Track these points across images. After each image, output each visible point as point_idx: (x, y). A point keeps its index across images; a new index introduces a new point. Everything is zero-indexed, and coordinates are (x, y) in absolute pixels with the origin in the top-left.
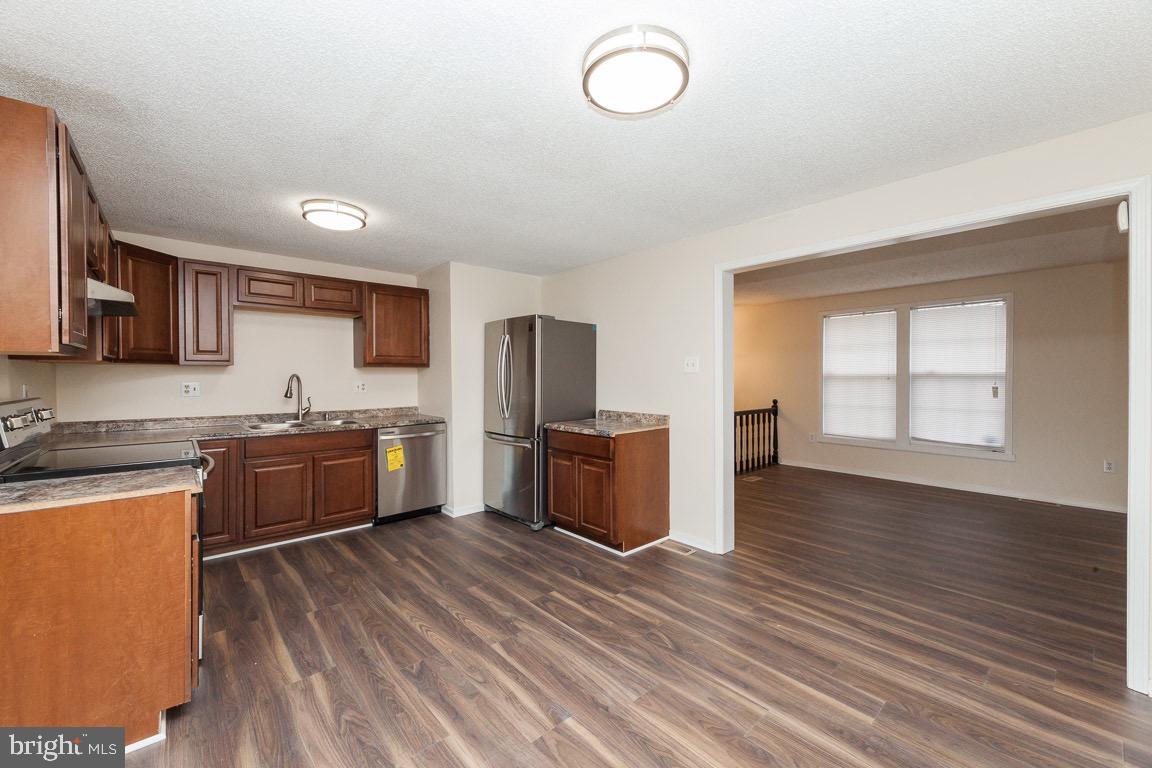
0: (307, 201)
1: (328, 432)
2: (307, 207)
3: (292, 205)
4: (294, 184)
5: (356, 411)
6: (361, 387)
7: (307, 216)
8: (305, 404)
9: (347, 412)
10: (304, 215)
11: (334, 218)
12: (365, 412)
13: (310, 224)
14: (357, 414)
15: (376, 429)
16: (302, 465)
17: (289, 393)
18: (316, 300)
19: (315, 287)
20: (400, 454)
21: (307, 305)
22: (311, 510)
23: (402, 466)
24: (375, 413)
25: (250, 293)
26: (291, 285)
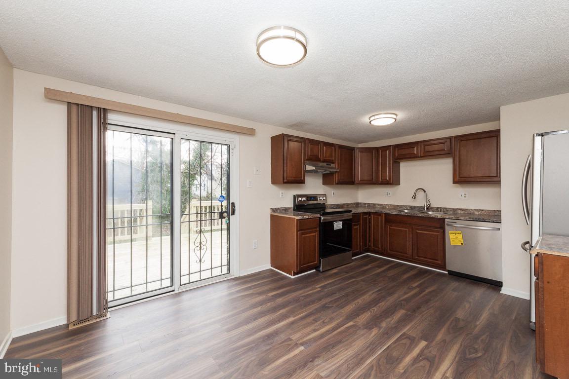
0: (370, 117)
1: (418, 216)
2: (372, 119)
3: (366, 119)
4: (366, 111)
5: (459, 209)
6: (464, 195)
7: (372, 123)
8: (428, 203)
9: (453, 209)
10: (370, 123)
11: (383, 120)
12: (465, 210)
13: (374, 126)
14: (459, 211)
15: (445, 219)
16: (407, 229)
17: (414, 197)
18: (425, 152)
19: (425, 146)
20: (460, 236)
21: (421, 155)
22: (411, 251)
23: (462, 244)
24: (472, 211)
25: (398, 155)
26: (414, 147)
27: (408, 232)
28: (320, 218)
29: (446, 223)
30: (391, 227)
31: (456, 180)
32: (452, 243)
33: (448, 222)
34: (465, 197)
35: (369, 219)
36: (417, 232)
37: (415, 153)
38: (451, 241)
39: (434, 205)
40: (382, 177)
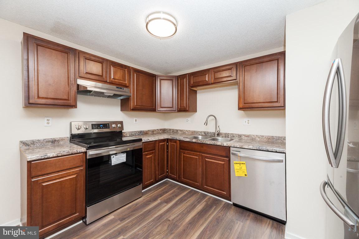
8: (218, 129)
9: (239, 135)
12: (248, 136)
14: (244, 136)
15: (230, 147)
16: (197, 157)
17: (206, 123)
18: (215, 79)
19: (215, 73)
20: (244, 167)
21: (212, 82)
22: (201, 180)
23: (245, 175)
24: (254, 137)
25: (193, 82)
26: (206, 75)
27: (198, 159)
28: (86, 153)
29: (231, 152)
30: (184, 155)
31: (241, 106)
32: (237, 174)
33: (233, 151)
34: (248, 123)
35: (167, 146)
36: (206, 160)
37: (207, 80)
38: (236, 171)
39: (223, 131)
40: (180, 104)
